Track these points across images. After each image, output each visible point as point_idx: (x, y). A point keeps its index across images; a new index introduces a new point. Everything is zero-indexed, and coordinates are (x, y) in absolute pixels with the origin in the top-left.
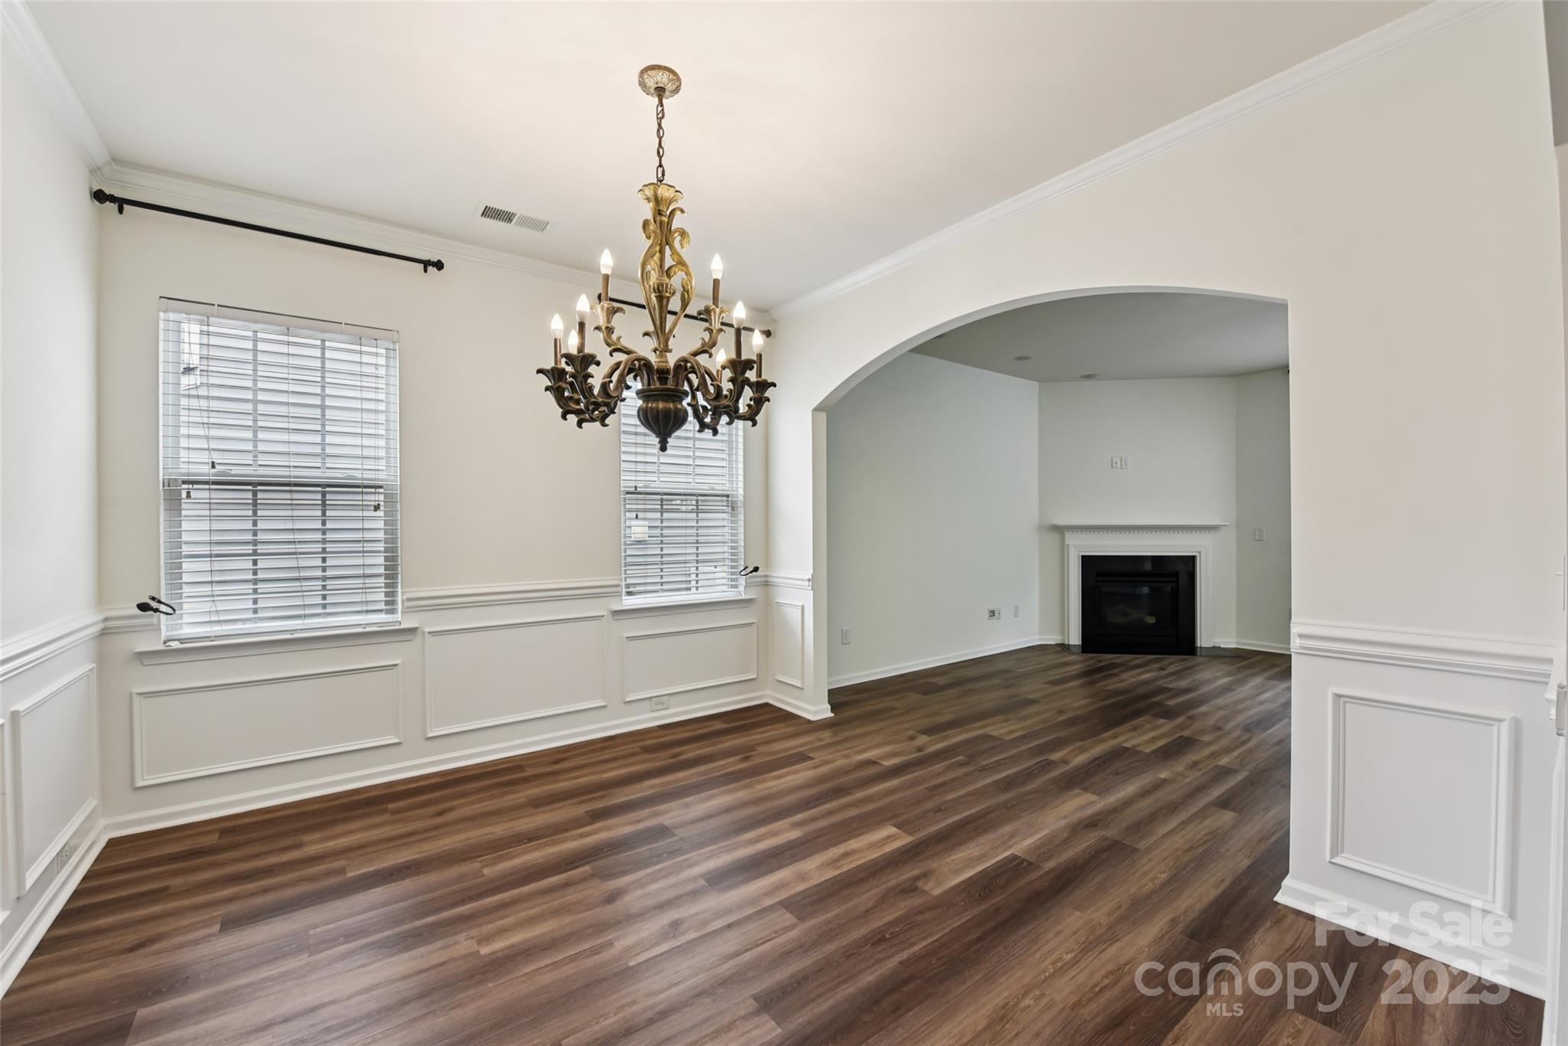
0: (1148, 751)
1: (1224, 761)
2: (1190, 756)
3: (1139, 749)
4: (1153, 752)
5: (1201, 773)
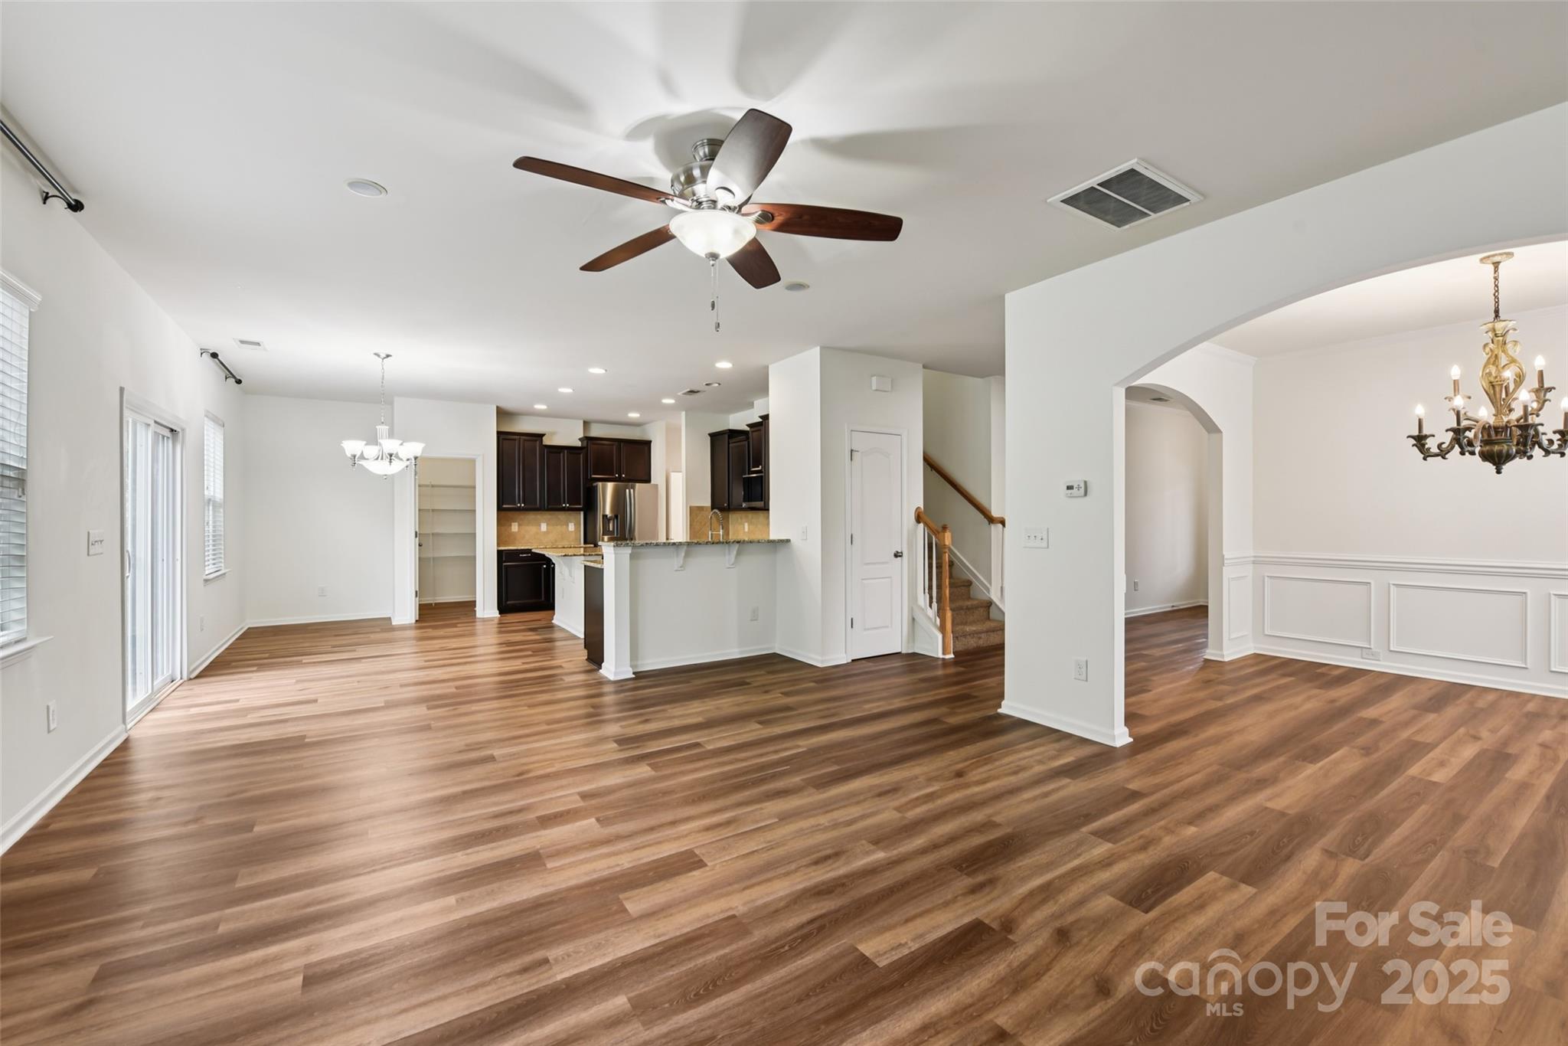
0: (1211, 875)
1: (1102, 849)
2: (1147, 862)
3: (1225, 879)
4: (1201, 872)
5: (1141, 833)
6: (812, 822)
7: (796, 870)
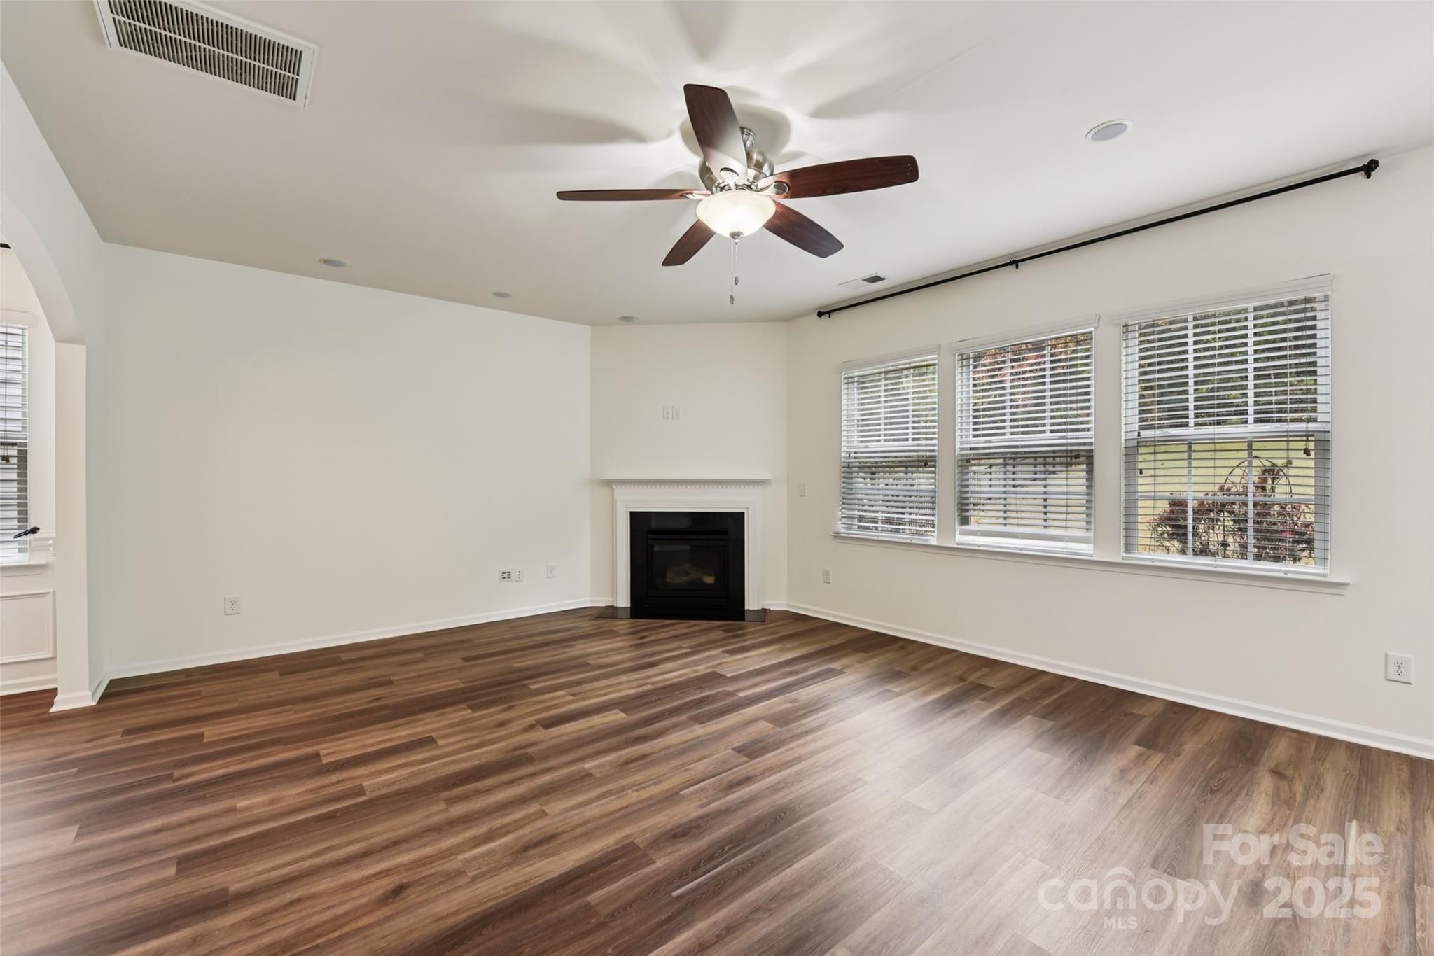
6: (645, 794)
7: (661, 750)
